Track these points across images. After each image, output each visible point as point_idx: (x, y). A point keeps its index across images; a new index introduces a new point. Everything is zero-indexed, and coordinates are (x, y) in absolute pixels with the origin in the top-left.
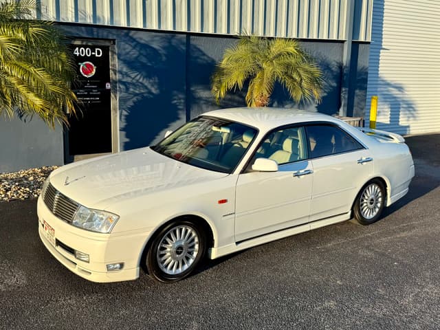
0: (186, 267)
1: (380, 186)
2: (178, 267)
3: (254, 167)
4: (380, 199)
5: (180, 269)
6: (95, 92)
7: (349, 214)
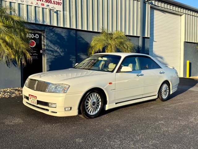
0: (96, 112)
1: (168, 85)
2: (93, 112)
3: (122, 70)
4: (168, 91)
5: (94, 113)
6: (35, 54)
7: (157, 95)
